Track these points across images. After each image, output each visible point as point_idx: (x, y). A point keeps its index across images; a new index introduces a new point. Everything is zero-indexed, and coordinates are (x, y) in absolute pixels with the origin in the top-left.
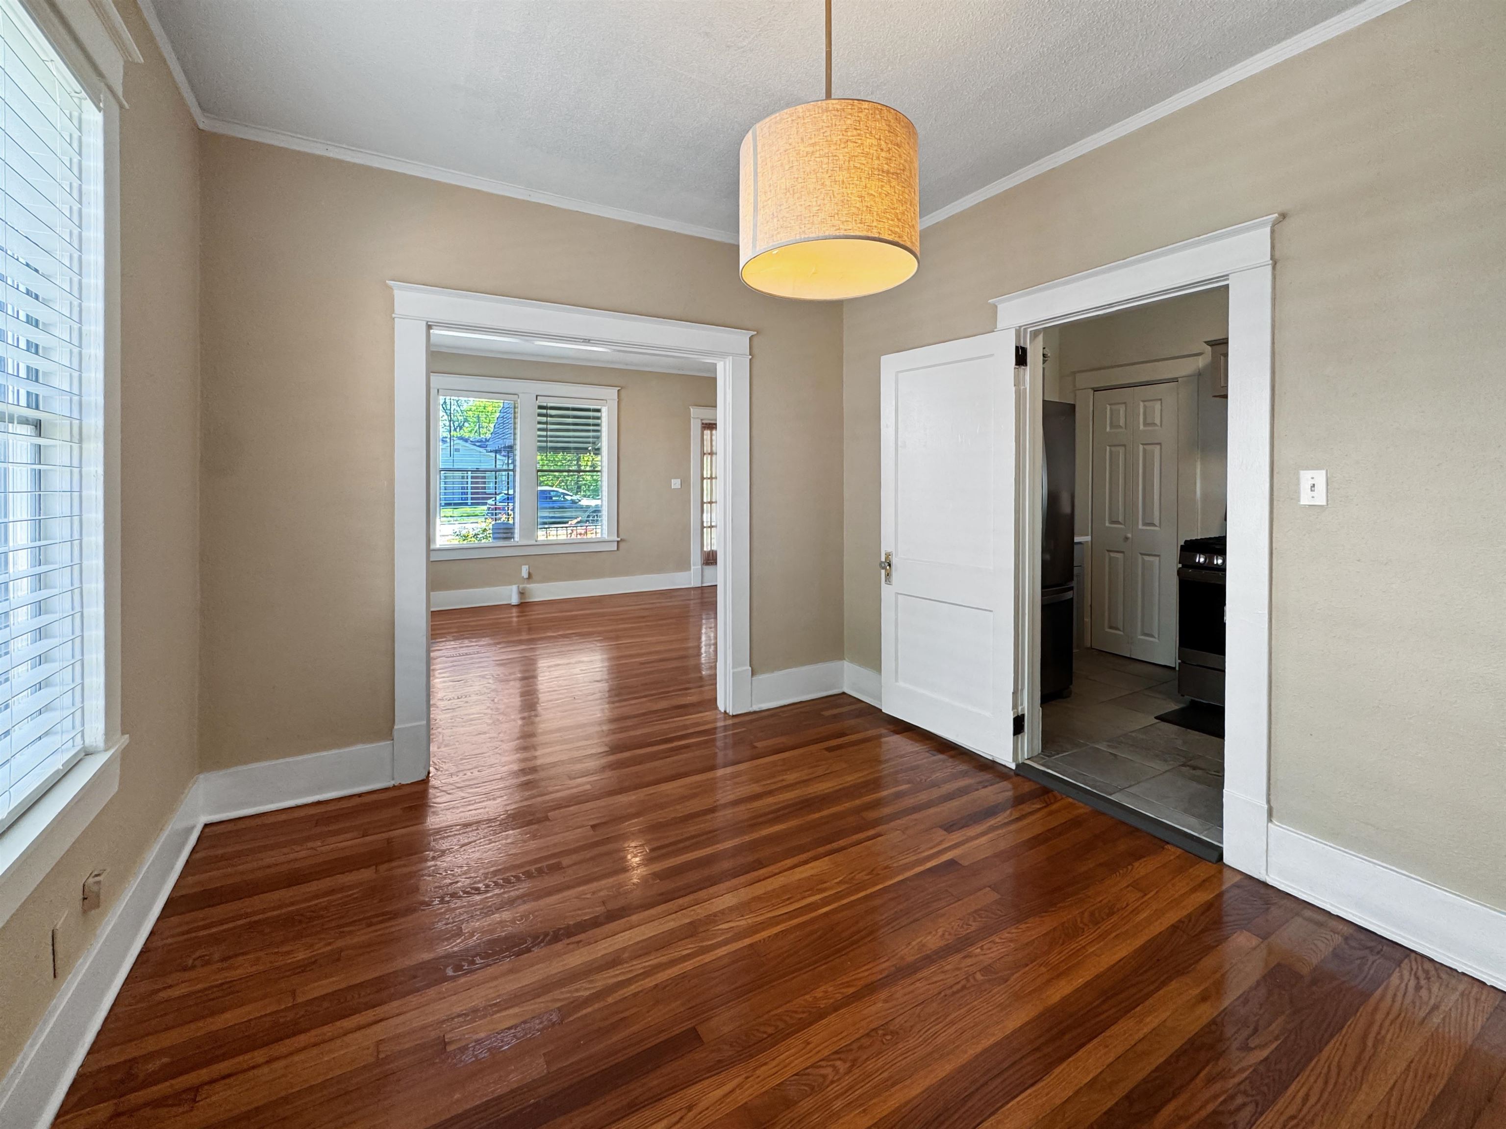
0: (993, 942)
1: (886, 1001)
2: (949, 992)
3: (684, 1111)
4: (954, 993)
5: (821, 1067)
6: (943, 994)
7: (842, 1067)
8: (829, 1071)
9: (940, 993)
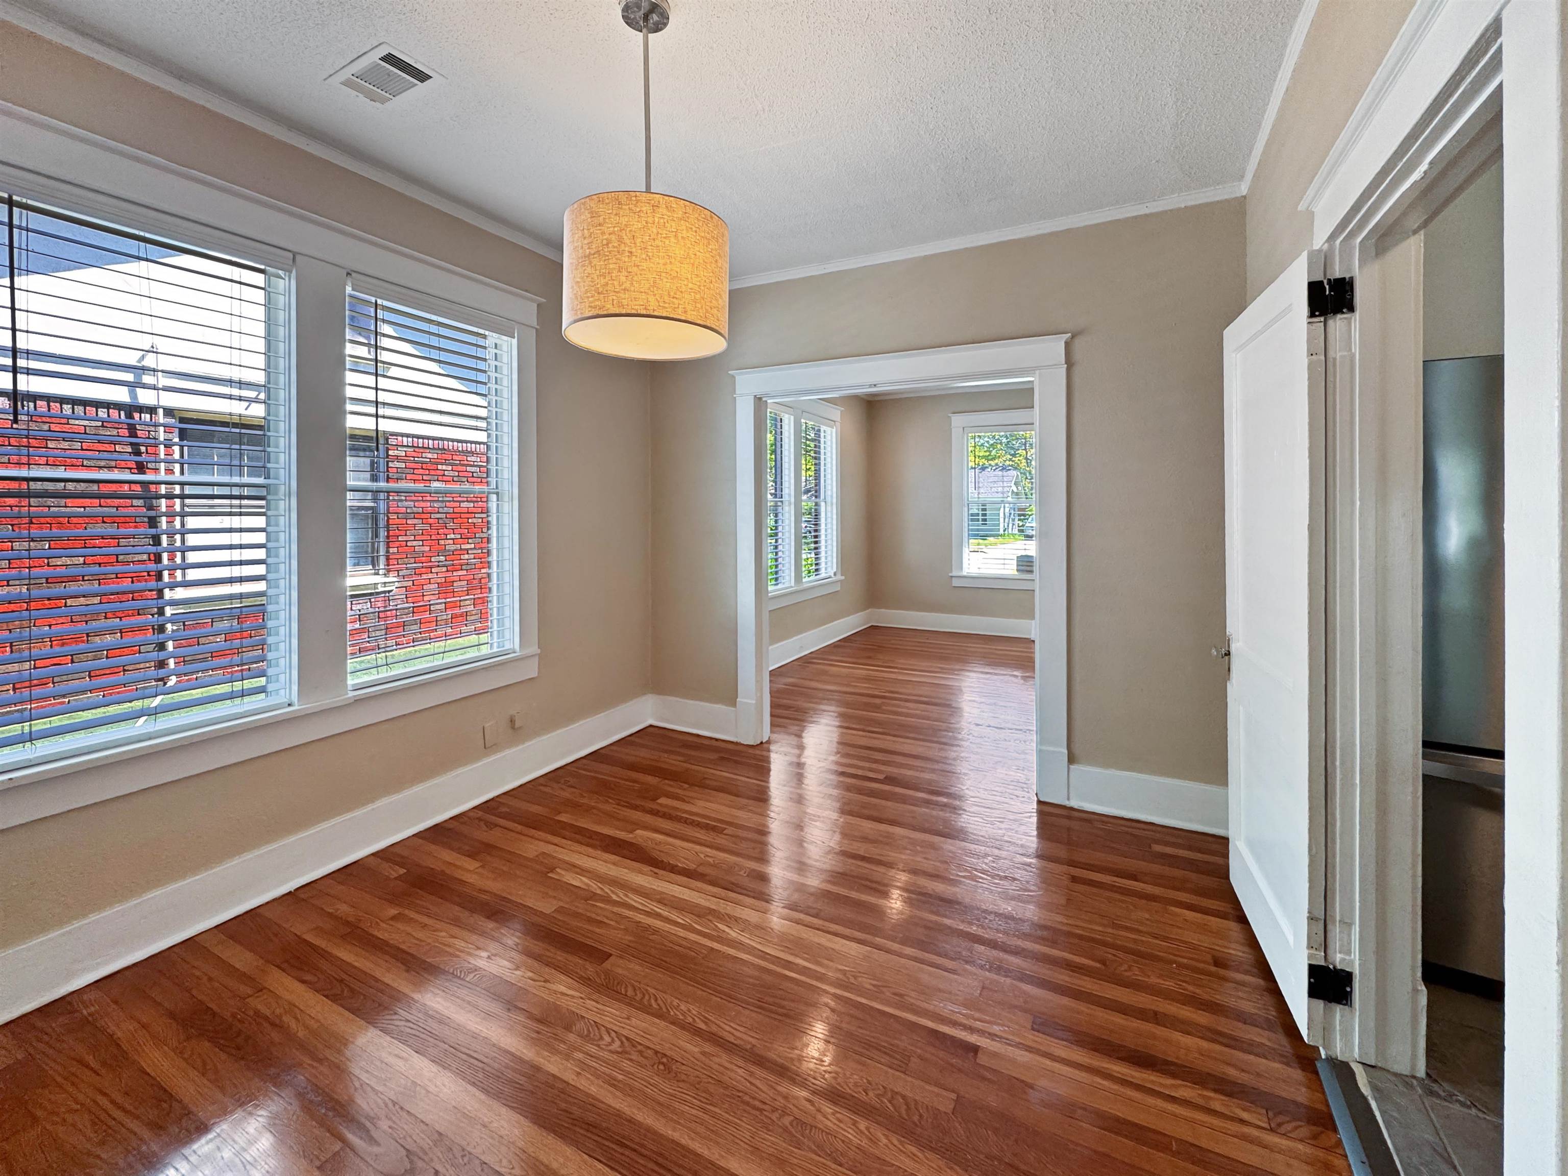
0: (855, 1123)
1: (704, 1053)
2: (746, 1098)
3: (542, 979)
4: (748, 1104)
5: (609, 1034)
6: (740, 1094)
7: (616, 1045)
8: (607, 1039)
9: (739, 1091)
